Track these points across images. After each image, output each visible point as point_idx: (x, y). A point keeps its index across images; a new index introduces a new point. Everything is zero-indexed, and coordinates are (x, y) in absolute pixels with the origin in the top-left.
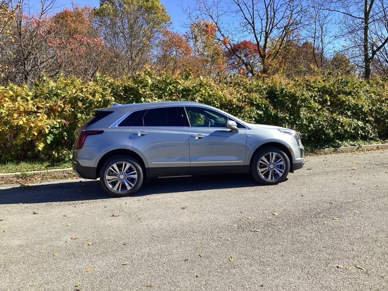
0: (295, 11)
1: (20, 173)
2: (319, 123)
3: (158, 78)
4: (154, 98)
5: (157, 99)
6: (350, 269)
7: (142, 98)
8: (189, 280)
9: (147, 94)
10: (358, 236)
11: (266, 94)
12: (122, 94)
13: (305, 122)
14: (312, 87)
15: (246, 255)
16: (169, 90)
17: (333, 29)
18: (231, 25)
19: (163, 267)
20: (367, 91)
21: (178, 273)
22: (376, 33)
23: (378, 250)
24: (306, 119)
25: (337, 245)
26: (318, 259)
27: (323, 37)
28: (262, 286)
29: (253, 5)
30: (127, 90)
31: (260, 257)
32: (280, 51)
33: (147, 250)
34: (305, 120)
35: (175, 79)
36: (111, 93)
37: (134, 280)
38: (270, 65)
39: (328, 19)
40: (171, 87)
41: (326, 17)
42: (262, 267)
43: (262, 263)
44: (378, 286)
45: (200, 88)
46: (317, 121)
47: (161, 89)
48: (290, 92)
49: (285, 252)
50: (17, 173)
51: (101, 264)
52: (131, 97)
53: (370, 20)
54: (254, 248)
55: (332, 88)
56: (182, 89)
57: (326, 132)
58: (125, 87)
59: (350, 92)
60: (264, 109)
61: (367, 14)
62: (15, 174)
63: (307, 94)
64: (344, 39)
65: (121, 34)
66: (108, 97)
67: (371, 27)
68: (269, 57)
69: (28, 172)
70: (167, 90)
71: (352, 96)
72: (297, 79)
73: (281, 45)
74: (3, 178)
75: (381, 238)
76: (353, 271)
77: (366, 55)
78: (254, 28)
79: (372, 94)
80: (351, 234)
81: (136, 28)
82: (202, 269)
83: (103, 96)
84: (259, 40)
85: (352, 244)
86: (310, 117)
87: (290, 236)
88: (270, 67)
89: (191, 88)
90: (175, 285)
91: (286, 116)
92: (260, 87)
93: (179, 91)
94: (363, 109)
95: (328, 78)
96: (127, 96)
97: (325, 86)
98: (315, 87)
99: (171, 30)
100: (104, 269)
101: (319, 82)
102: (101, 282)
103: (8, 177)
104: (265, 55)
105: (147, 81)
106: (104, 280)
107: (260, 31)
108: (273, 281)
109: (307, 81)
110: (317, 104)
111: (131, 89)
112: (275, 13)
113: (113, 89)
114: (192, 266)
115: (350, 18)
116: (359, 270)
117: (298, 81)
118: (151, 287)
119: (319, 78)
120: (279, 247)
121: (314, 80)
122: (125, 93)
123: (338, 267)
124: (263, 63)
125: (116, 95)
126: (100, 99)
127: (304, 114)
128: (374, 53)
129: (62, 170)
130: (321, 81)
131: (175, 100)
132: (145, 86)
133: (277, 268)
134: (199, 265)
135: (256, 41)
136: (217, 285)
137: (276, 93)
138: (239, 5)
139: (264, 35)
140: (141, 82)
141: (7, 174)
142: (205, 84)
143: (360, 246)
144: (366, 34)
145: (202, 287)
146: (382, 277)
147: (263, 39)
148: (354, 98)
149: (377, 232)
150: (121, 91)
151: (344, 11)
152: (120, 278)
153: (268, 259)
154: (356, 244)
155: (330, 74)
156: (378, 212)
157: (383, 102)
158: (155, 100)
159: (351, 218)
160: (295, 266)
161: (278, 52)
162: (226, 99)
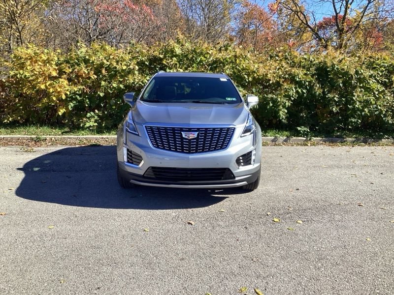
1: (35, 136)
2: (377, 108)
4: (179, 69)
7: (167, 68)
11: (316, 70)
12: (148, 63)
13: (357, 105)
14: (378, 65)
16: (200, 61)
24: (360, 102)
34: (358, 103)
36: (136, 62)
45: (235, 60)
46: (375, 106)
48: (343, 69)
50: (33, 136)
52: (158, 67)
57: (384, 119)
60: (308, 88)
62: (30, 136)
63: (367, 73)
66: (131, 66)
69: (43, 136)
70: (198, 61)
74: (19, 139)
86: (366, 100)
91: (335, 96)
92: (311, 61)
93: (208, 63)
103: (23, 138)
110: (379, 86)
121: (379, 57)
124: (340, 37)
126: (124, 68)
127: (358, 96)
129: (76, 137)
130: (387, 58)
131: (203, 72)
141: (23, 136)
142: (240, 56)
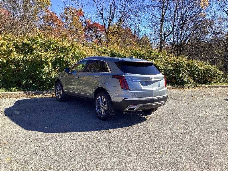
0: (126, 9)
3: (45, 39)
4: (42, 52)
5: (44, 52)
6: (161, 153)
7: (34, 51)
8: (75, 163)
9: (38, 49)
10: (163, 135)
11: (110, 55)
12: (21, 47)
14: (134, 53)
15: (105, 147)
16: (52, 47)
17: (145, 23)
18: (89, 13)
19: (57, 156)
20: (161, 58)
21: (67, 159)
22: (166, 28)
23: (174, 142)
25: (153, 140)
26: (145, 148)
27: (140, 26)
28: (117, 164)
29: (103, 3)
30: (24, 45)
31: (114, 148)
32: (117, 31)
33: (45, 146)
35: (57, 41)
36: (13, 45)
37: (40, 164)
38: (111, 39)
39: (143, 16)
40: (53, 45)
41: (142, 16)
42: (116, 154)
43: (115, 151)
44: (176, 161)
45: (72, 48)
47: (47, 46)
48: (123, 55)
49: (127, 145)
51: (16, 155)
52: (27, 50)
53: (164, 20)
54: (110, 143)
55: (144, 55)
56: (61, 48)
58: (23, 43)
59: (153, 57)
61: (163, 16)
64: (150, 29)
65: (18, 9)
66: (11, 48)
67: (164, 24)
68: (110, 34)
70: (51, 47)
71: (154, 60)
72: (126, 48)
73: (117, 28)
75: (174, 136)
76: (163, 154)
77: (161, 39)
78: (102, 16)
79: (164, 60)
80: (159, 134)
81: (28, 6)
82: (81, 156)
83: (7, 48)
84: (105, 24)
85: (161, 140)
87: (128, 136)
88: (111, 40)
89: (66, 47)
90: (66, 167)
92: (107, 51)
93: (59, 48)
94: (160, 68)
95: (142, 49)
96: (24, 48)
97: (141, 53)
98: (136, 54)
99: (51, 10)
100: (18, 159)
101: (138, 51)
102: (17, 167)
104: (108, 33)
105: (38, 40)
106: (19, 165)
107: (106, 18)
108: (123, 161)
109: (132, 50)
111: (27, 45)
112: (115, 9)
113: (15, 43)
114: (75, 155)
115: (154, 17)
116: (166, 153)
117: (127, 49)
118: (51, 168)
119: (138, 48)
120: (123, 142)
121: (135, 49)
122: (23, 46)
123: (155, 152)
124: (107, 37)
125: (17, 47)
126: (6, 49)
128: (165, 38)
130: (139, 50)
132: (36, 44)
133: (124, 154)
134: (79, 154)
135: (103, 24)
136: (92, 165)
137: (116, 55)
138: (95, 1)
139: (109, 21)
140: (34, 41)
142: (75, 46)
143: (165, 140)
144: (161, 27)
145: (83, 167)
146: (178, 157)
147: (108, 23)
148: (155, 61)
149: (172, 133)
150: (20, 45)
151: (151, 13)
152: (30, 164)
153: (118, 149)
154: (162, 140)
155: (143, 47)
156: (171, 122)
157: (169, 64)
158: (43, 53)
159: (158, 126)
160: (133, 152)
161: (116, 31)
162: (88, 56)
